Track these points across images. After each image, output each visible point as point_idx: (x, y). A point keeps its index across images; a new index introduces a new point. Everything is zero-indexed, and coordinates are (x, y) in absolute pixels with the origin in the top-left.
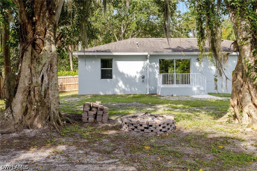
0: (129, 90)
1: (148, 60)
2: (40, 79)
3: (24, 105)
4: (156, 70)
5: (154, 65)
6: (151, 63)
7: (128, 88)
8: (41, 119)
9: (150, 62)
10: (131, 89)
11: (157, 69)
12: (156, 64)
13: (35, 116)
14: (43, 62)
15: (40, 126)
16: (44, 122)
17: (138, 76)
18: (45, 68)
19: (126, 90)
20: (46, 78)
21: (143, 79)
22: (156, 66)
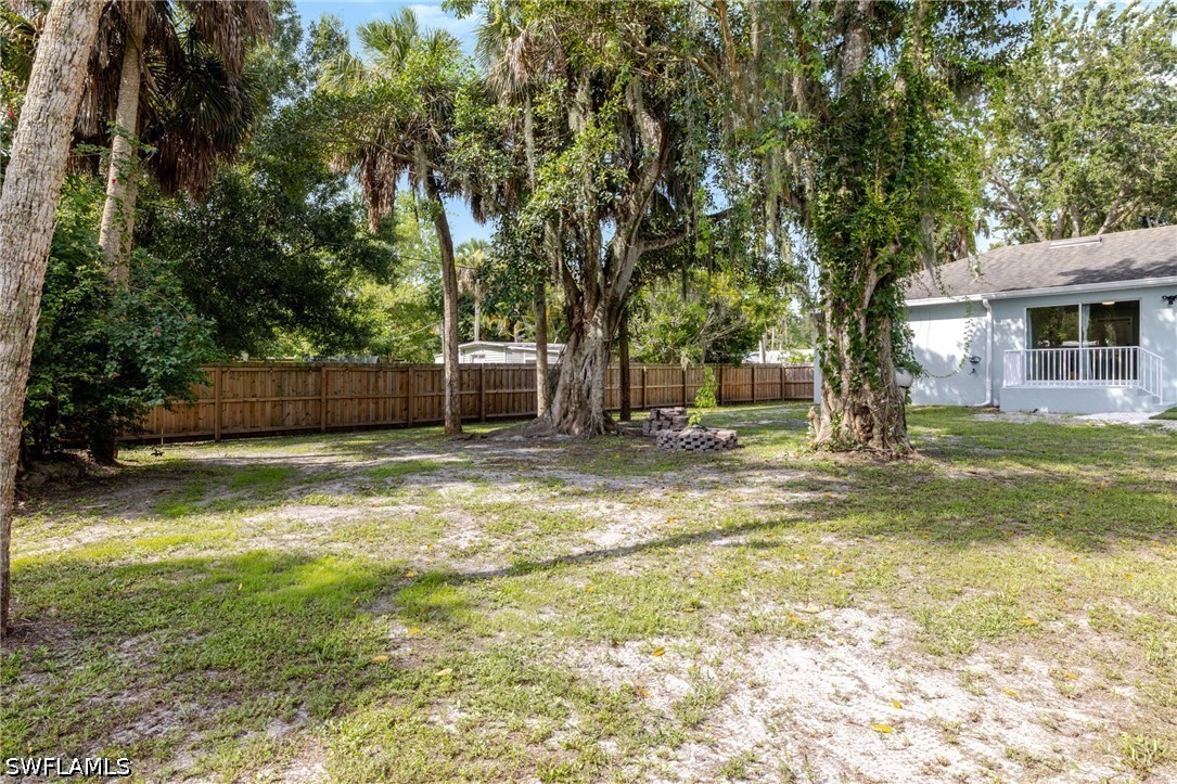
0: (936, 394)
1: (989, 314)
2: (582, 374)
3: (565, 405)
4: (1013, 337)
5: (1009, 324)
6: (998, 321)
7: (931, 388)
8: (579, 424)
9: (996, 317)
10: (940, 391)
11: (1017, 337)
12: (1016, 322)
13: (574, 420)
14: (585, 353)
15: (577, 431)
16: (582, 428)
17: (960, 355)
18: (588, 361)
19: (928, 392)
20: (589, 374)
21: (975, 367)
22: (1013, 327)
